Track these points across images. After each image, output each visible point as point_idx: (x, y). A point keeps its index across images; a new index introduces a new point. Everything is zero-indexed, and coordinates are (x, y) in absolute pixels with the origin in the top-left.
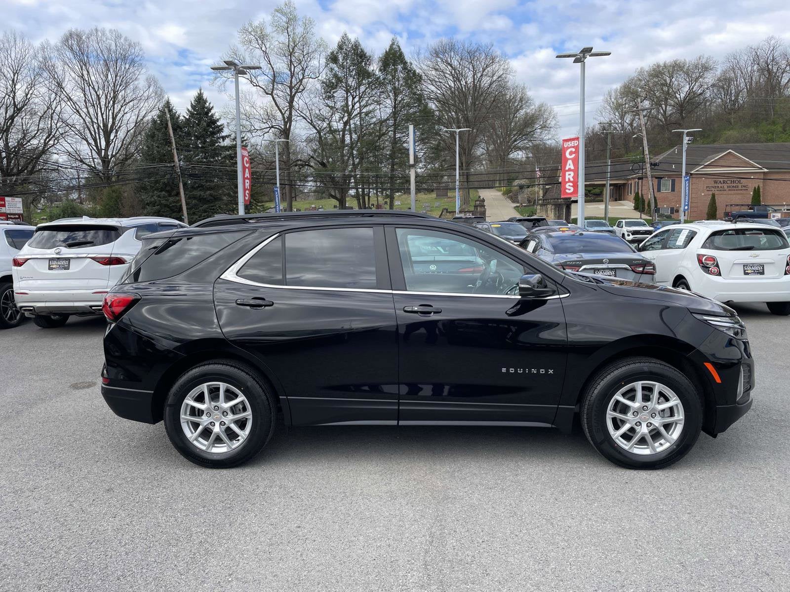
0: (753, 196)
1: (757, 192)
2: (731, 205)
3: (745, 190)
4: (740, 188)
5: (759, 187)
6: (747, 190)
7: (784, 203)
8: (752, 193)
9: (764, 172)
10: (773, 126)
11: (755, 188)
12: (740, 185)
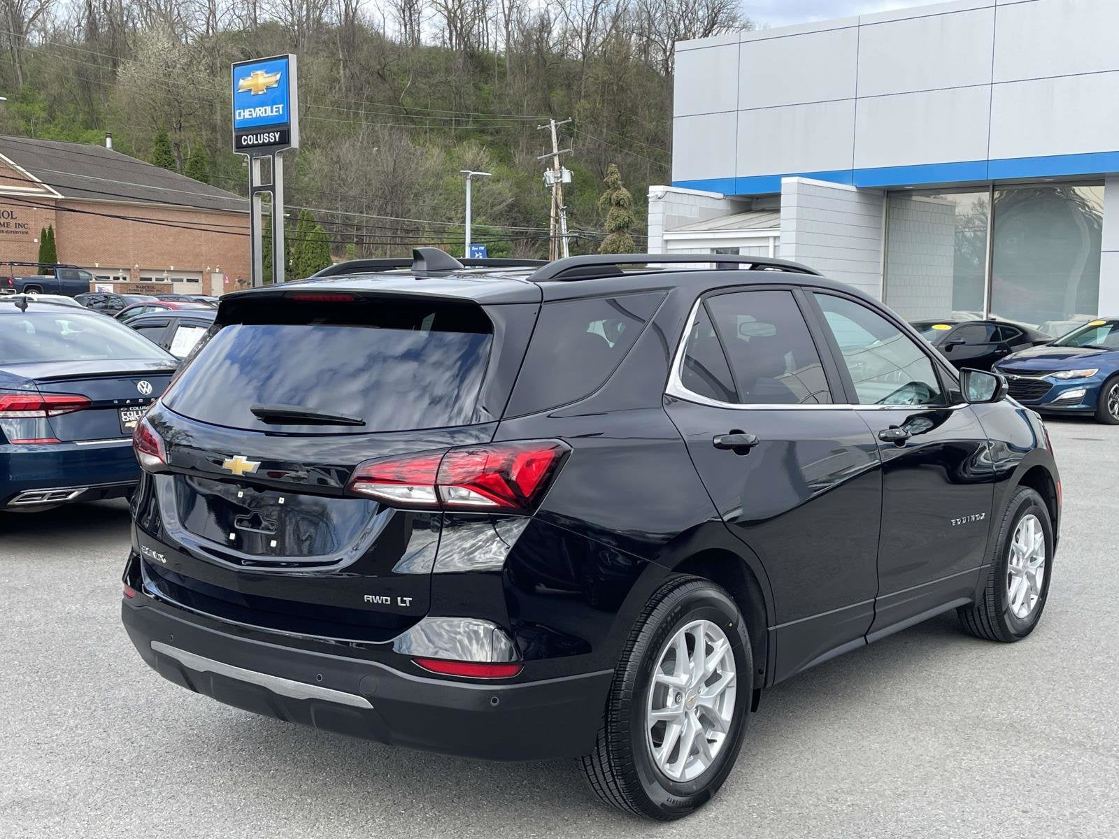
0: (42, 247)
1: (48, 240)
2: (12, 264)
3: (23, 233)
4: (13, 229)
5: (50, 228)
6: (27, 233)
7: (97, 265)
8: (36, 240)
9: (57, 199)
10: (24, 105)
11: (44, 231)
12: (12, 222)
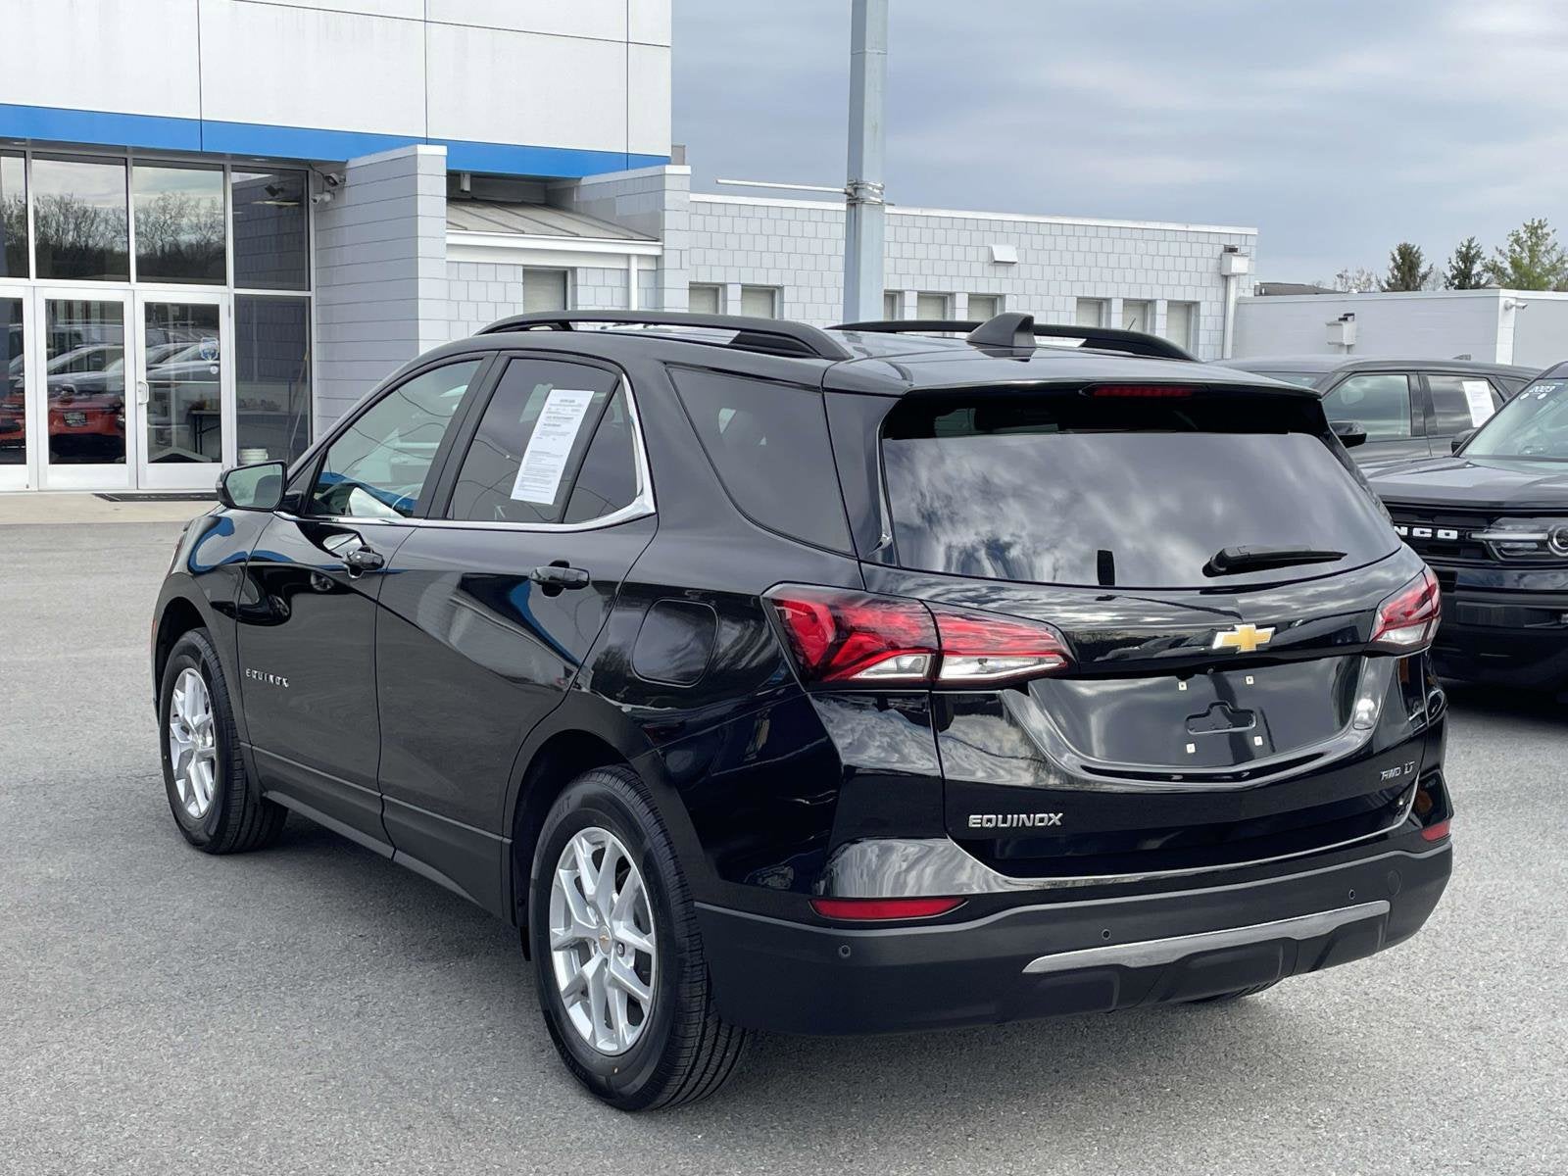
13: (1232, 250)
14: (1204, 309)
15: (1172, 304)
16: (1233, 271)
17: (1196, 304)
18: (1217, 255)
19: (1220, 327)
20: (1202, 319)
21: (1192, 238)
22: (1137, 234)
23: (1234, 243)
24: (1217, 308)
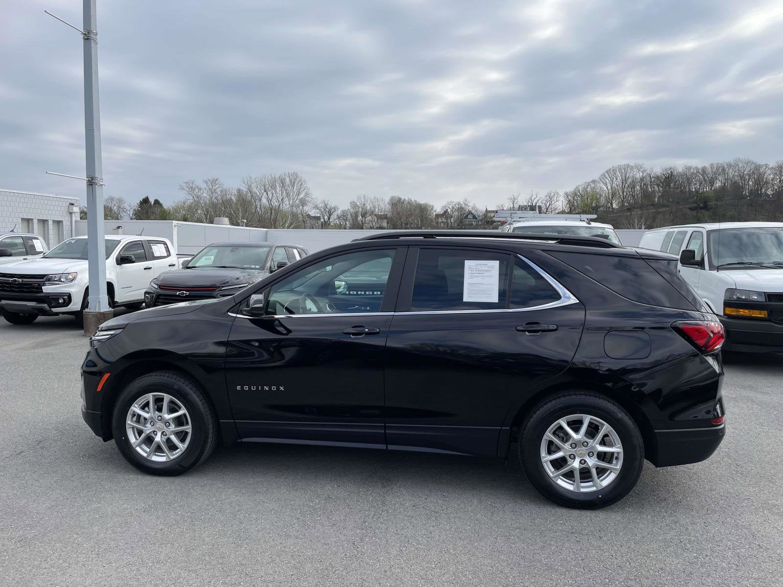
13: (72, 204)
14: (64, 223)
15: (54, 221)
16: (74, 211)
17: (61, 222)
18: (67, 206)
19: (70, 229)
20: (64, 227)
21: (59, 199)
22: (40, 197)
23: (73, 203)
24: (69, 223)
